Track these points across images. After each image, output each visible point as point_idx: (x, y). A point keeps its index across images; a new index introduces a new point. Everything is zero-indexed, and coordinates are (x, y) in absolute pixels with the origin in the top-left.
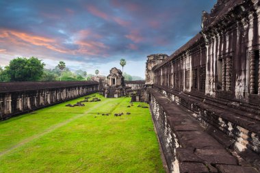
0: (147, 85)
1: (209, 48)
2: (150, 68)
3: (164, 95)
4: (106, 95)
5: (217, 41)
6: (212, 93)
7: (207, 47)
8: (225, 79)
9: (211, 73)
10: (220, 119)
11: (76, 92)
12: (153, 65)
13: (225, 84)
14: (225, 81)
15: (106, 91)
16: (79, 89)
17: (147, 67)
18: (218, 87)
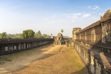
0: (73, 40)
1: (103, 28)
2: (74, 33)
3: (82, 44)
4: (56, 44)
5: (106, 26)
6: (104, 42)
7: (102, 27)
8: (109, 37)
9: (104, 36)
10: (108, 50)
11: (45, 43)
12: (75, 32)
13: (109, 39)
14: (109, 38)
15: (56, 42)
16: (46, 41)
17: (73, 33)
18: (107, 40)
